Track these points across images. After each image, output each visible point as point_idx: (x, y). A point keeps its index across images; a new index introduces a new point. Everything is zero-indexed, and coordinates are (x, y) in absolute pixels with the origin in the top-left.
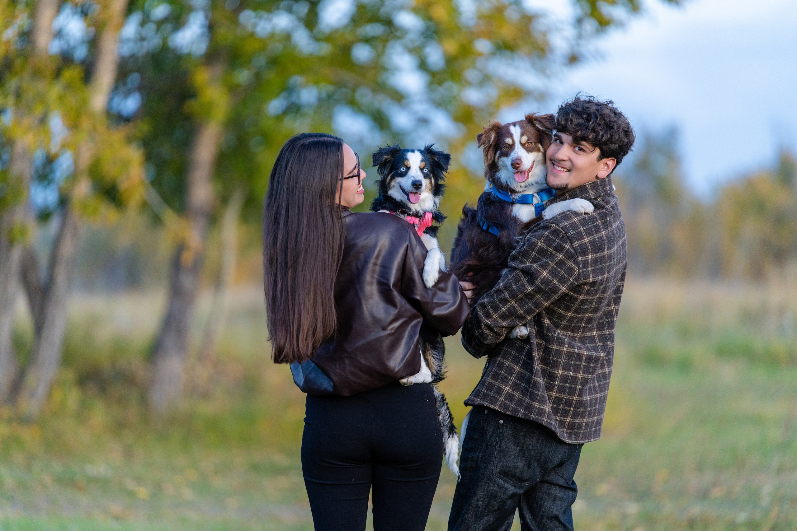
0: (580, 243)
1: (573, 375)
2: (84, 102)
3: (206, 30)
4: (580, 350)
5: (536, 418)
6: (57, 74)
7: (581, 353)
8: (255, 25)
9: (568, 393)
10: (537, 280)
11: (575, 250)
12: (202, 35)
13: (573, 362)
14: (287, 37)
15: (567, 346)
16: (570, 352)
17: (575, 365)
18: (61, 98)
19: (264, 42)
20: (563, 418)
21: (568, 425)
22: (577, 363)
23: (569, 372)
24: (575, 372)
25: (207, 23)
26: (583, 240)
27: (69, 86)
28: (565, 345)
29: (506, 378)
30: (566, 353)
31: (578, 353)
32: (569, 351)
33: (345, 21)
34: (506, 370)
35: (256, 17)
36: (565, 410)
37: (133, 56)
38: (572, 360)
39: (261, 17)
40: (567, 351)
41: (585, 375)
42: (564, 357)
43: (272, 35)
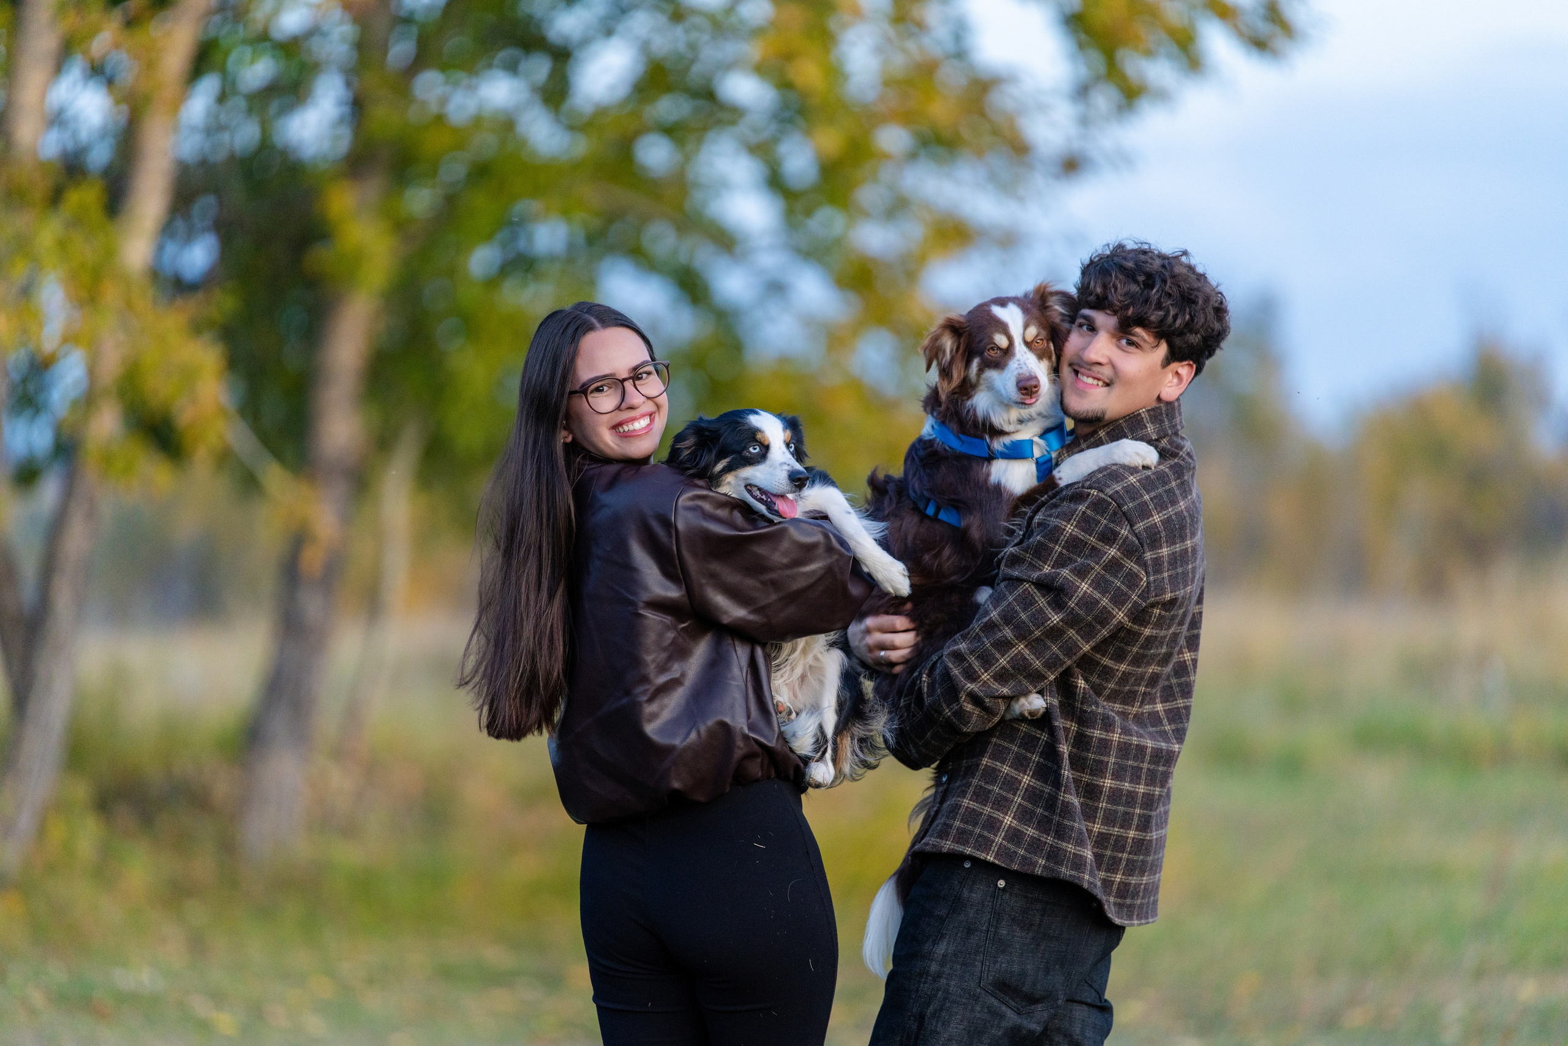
0: (1147, 525)
1: (1129, 788)
2: (110, 253)
3: (346, 109)
4: (1142, 740)
5: (1070, 876)
6: (55, 198)
7: (1142, 744)
8: (444, 101)
9: (1120, 825)
10: (1070, 599)
11: (1139, 539)
12: (341, 120)
13: (1130, 762)
14: (506, 124)
15: (1119, 730)
16: (1125, 743)
17: (1133, 768)
18: (62, 245)
19: (461, 136)
20: (1109, 875)
21: (1118, 888)
22: (1136, 764)
23: (1123, 784)
24: (1133, 783)
25: (351, 95)
26: (1150, 519)
27: (77, 222)
28: (1116, 730)
29: (1006, 799)
30: (1118, 746)
31: (1138, 744)
32: (1122, 740)
33: (622, 91)
34: (1003, 783)
35: (446, 83)
36: (1114, 858)
37: (203, 163)
38: (1128, 760)
39: (456, 84)
40: (1119, 742)
41: (1149, 788)
42: (1113, 752)
43: (478, 121)
